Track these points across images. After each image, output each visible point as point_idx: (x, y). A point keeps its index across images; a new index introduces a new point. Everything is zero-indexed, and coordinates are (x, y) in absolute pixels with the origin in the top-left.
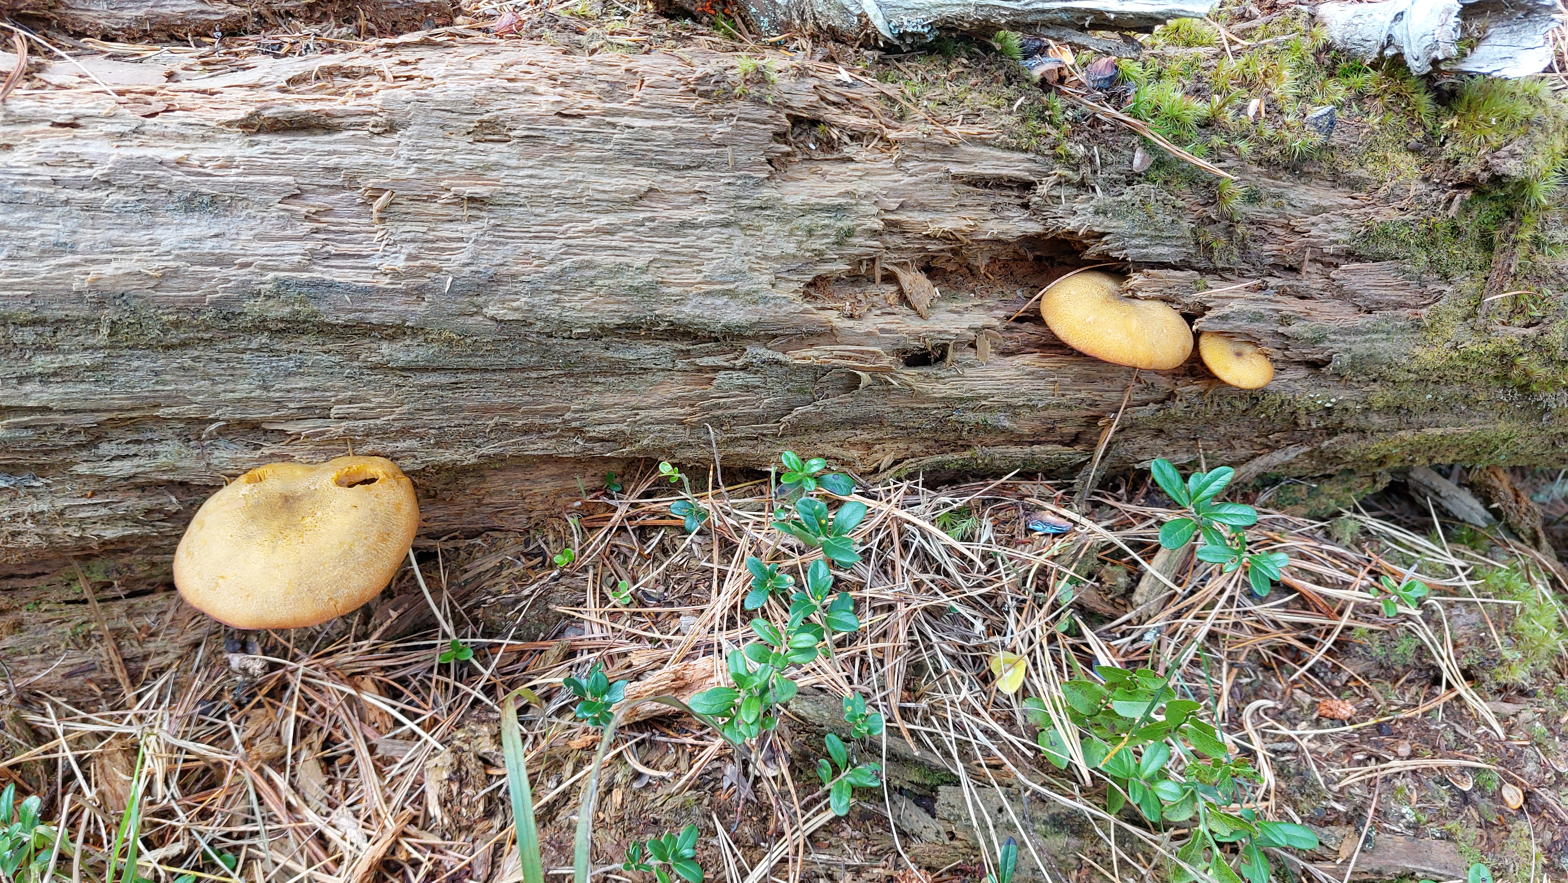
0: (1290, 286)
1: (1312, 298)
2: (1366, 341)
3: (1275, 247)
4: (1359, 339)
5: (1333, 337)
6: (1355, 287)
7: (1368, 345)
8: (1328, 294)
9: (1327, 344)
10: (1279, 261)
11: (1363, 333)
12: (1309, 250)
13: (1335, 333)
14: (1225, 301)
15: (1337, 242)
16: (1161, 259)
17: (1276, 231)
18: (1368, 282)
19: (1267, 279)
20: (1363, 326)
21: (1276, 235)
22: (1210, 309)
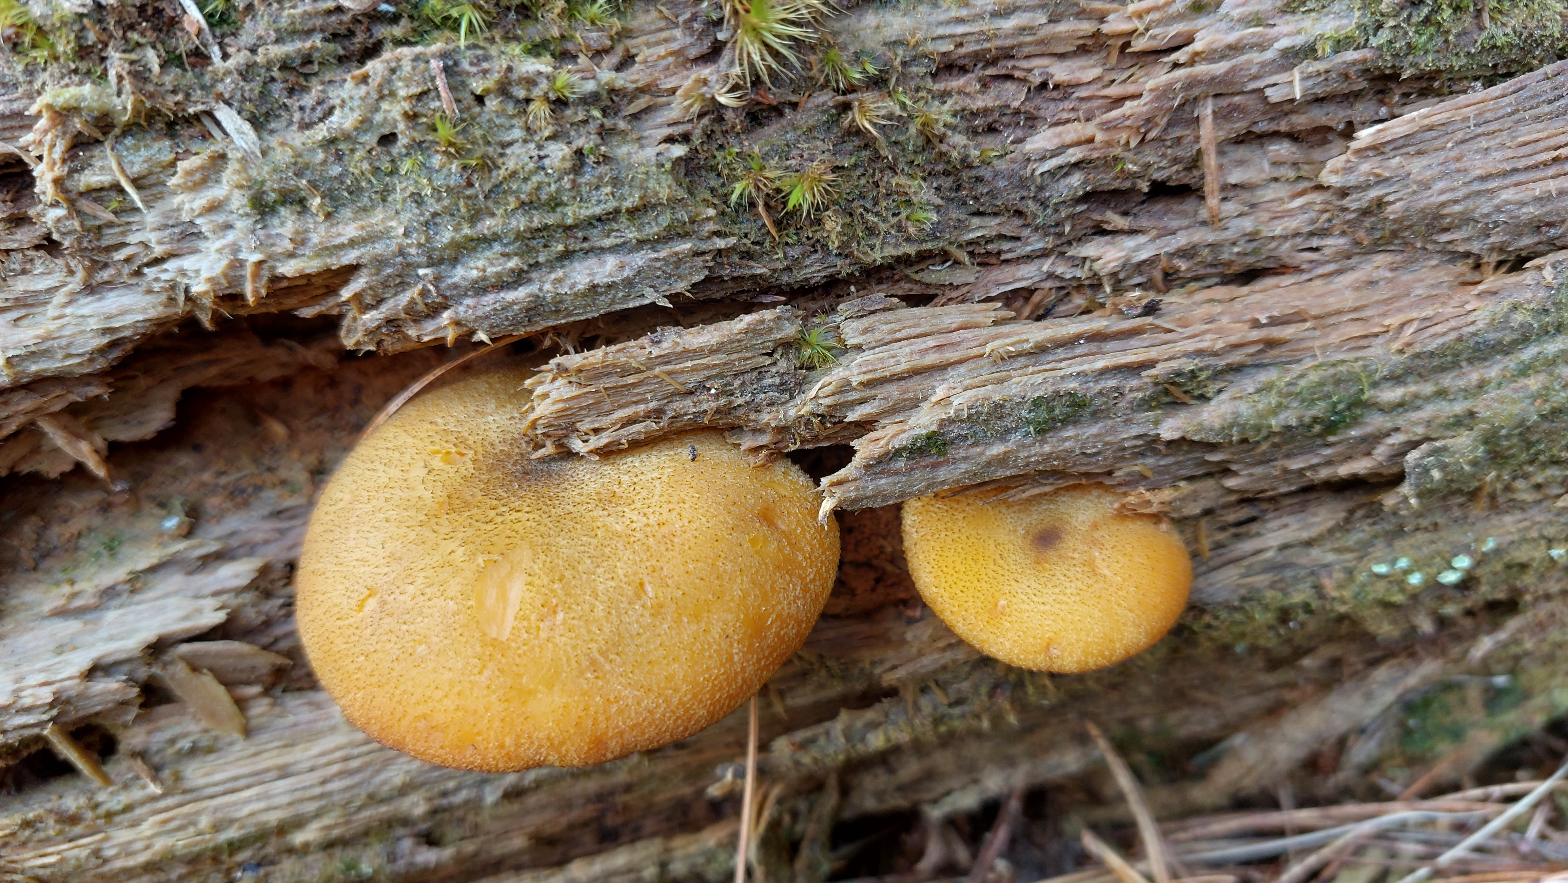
0: (1185, 253)
1: (1281, 269)
2: (1525, 370)
3: (1073, 132)
4: (1493, 371)
5: (1391, 394)
6: (1432, 198)
7: (1534, 383)
8: (1334, 243)
9: (1376, 422)
10: (1106, 180)
11: (1505, 349)
12: (1207, 110)
13: (1396, 379)
14: (914, 386)
15: (1309, 51)
16: (603, 306)
17: (1061, 72)
18: (1479, 166)
19: (1090, 249)
20: (1500, 323)
21: (1064, 90)
22: (865, 426)
